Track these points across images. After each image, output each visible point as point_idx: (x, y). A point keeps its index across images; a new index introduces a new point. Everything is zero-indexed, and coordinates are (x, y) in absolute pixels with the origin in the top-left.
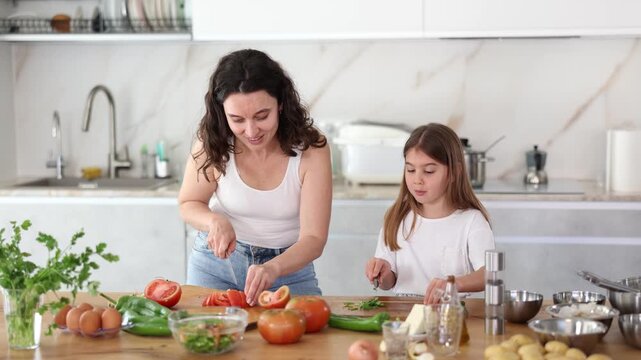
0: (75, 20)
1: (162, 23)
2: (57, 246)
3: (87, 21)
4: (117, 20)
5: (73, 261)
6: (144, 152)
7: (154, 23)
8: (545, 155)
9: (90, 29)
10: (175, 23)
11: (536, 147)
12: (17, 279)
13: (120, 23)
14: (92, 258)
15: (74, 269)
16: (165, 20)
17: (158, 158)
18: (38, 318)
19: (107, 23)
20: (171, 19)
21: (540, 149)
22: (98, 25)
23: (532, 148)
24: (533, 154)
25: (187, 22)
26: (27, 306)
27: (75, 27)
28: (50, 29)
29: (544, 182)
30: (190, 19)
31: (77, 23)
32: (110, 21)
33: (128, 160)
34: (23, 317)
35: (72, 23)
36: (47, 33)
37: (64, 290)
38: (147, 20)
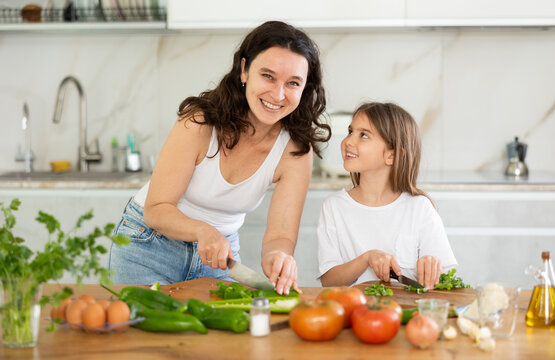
0: (46, 10)
1: (135, 12)
2: (58, 227)
3: (58, 10)
4: (89, 9)
5: (77, 244)
6: (114, 146)
7: (128, 12)
8: (526, 146)
9: (61, 19)
10: (148, 11)
11: (517, 139)
12: (12, 266)
13: (92, 12)
14: (99, 241)
15: (79, 254)
16: (138, 8)
17: (129, 151)
18: (36, 311)
19: (78, 13)
20: (145, 8)
21: (521, 140)
22: (70, 14)
23: (513, 140)
24: (514, 146)
25: (161, 11)
26: (24, 296)
27: (46, 16)
28: (20, 19)
29: (525, 173)
30: (164, 8)
31: (48, 12)
32: (82, 10)
33: (98, 153)
34: (19, 309)
35: (43, 13)
36: (17, 22)
37: (67, 278)
38: (120, 9)
